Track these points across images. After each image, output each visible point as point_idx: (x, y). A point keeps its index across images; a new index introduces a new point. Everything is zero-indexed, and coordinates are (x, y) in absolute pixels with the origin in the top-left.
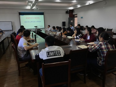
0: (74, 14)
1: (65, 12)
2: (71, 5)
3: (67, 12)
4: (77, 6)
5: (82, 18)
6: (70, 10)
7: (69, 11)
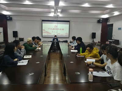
0: (108, 23)
1: (96, 20)
2: (105, 12)
3: (99, 21)
4: (114, 13)
5: (120, 29)
6: (103, 18)
7: (101, 19)
